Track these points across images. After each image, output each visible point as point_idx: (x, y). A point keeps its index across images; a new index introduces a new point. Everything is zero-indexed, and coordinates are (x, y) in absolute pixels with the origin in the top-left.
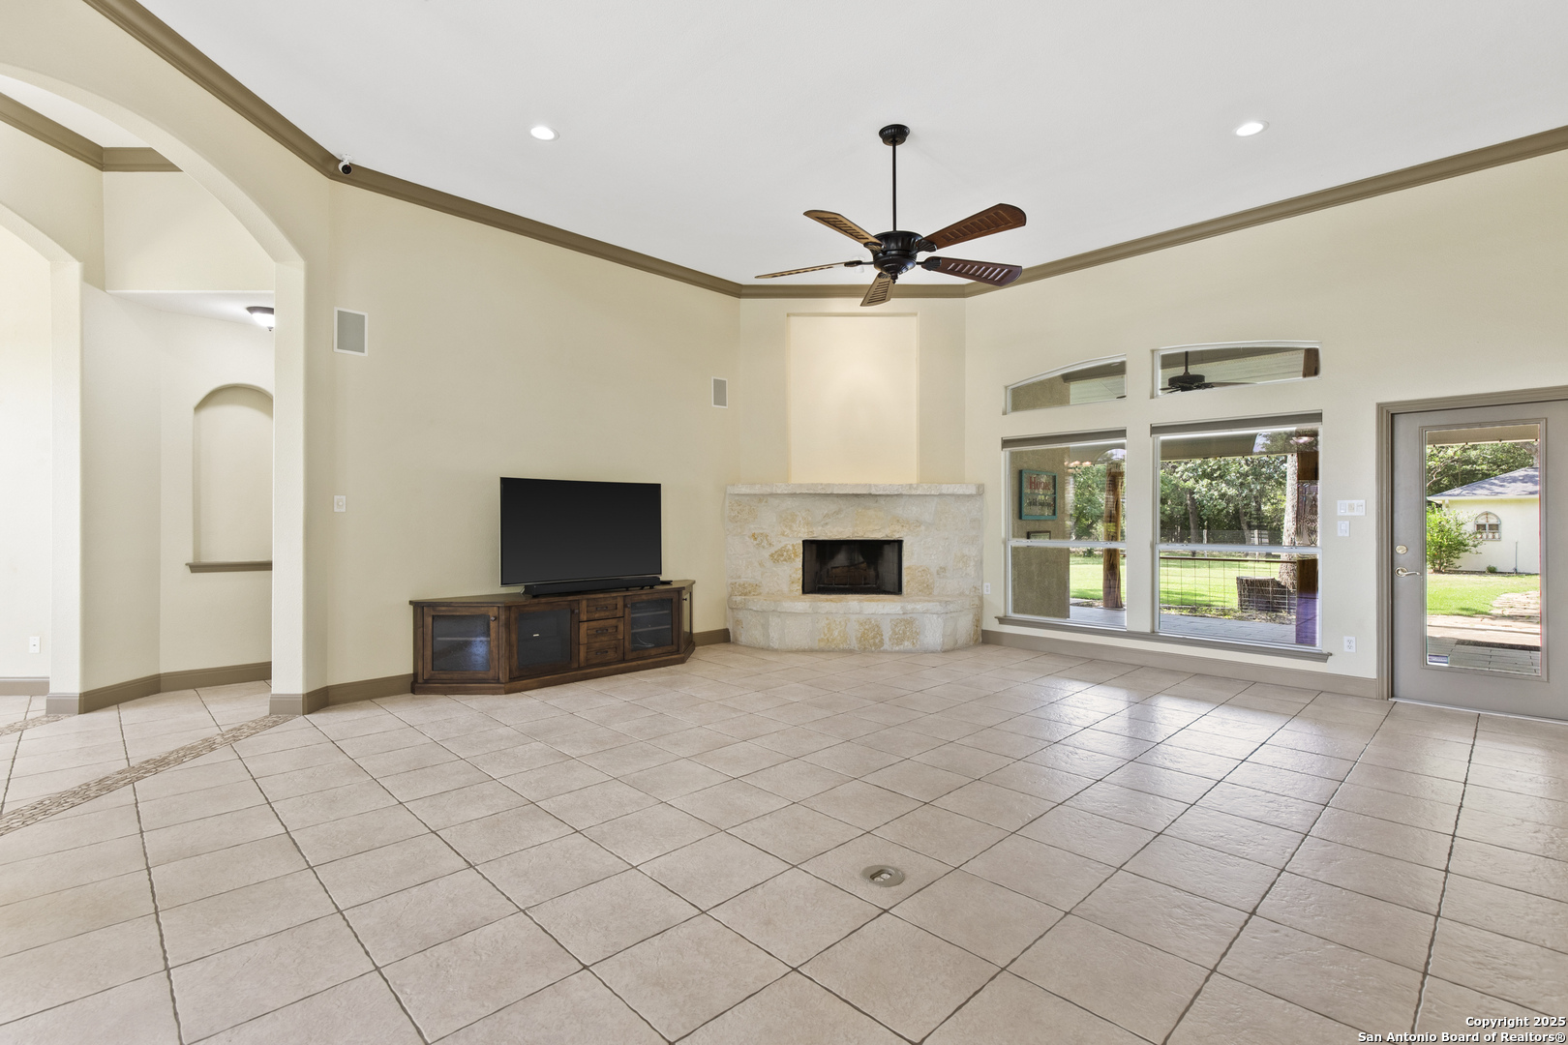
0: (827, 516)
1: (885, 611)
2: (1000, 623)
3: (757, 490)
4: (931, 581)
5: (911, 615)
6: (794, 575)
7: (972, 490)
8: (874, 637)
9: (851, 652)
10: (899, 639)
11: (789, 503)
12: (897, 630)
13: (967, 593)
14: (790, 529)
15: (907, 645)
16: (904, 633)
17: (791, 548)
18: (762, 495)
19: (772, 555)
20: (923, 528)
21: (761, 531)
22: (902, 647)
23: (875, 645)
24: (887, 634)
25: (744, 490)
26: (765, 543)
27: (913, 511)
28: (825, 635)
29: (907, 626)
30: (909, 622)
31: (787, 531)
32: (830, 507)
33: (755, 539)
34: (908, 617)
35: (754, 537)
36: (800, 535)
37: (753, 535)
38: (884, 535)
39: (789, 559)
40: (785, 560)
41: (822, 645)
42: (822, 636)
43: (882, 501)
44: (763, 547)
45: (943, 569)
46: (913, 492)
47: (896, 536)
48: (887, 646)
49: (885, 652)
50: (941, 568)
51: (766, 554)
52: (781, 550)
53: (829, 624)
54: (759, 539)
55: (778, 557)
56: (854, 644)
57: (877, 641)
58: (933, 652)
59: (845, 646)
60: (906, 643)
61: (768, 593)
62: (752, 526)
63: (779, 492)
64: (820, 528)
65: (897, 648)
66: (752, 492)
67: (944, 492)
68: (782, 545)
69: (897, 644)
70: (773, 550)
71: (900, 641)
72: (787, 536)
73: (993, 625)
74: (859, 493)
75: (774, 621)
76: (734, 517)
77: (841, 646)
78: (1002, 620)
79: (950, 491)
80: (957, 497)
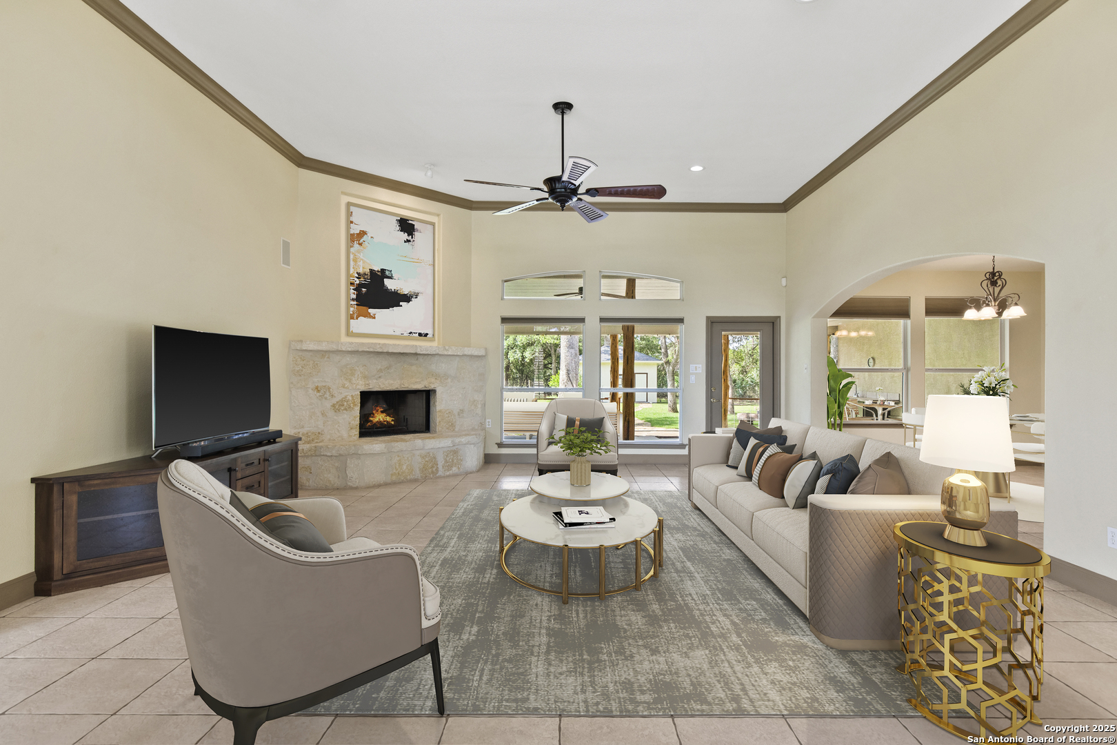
0: (380, 370)
1: (441, 445)
2: (499, 447)
3: (324, 347)
4: (454, 420)
5: (457, 447)
6: (353, 422)
7: (482, 353)
8: (432, 467)
9: (416, 480)
10: (448, 466)
11: (348, 359)
12: (448, 459)
13: (476, 428)
14: (350, 382)
15: (455, 470)
16: (453, 461)
17: (350, 398)
18: (326, 352)
19: (333, 406)
20: (449, 380)
21: (324, 384)
22: (451, 472)
23: (433, 472)
24: (441, 462)
25: (312, 347)
26: (327, 395)
27: (442, 367)
28: (397, 470)
29: (454, 455)
30: (455, 452)
31: (347, 384)
32: (383, 363)
33: (318, 391)
34: (455, 448)
35: (317, 389)
36: (358, 387)
37: (317, 388)
38: (423, 386)
39: (349, 408)
40: (346, 409)
41: (394, 478)
42: (395, 471)
43: (421, 359)
44: (326, 398)
45: (462, 411)
46: (446, 353)
47: (432, 387)
48: (440, 473)
49: (440, 477)
50: (461, 410)
51: (328, 404)
52: (342, 401)
53: (400, 460)
54: (322, 391)
55: (339, 407)
56: (417, 474)
57: (434, 469)
58: (471, 473)
59: (412, 477)
60: (454, 469)
61: (330, 440)
62: (315, 380)
63: (344, 349)
64: (375, 381)
65: (448, 473)
66: (320, 348)
67: (466, 353)
68: (343, 396)
69: (448, 470)
70: (334, 401)
71: (449, 467)
72: (347, 388)
73: (495, 450)
74: (408, 352)
75: (351, 463)
76: (298, 371)
77: (408, 477)
78: (500, 445)
79: (469, 353)
80: (471, 356)
